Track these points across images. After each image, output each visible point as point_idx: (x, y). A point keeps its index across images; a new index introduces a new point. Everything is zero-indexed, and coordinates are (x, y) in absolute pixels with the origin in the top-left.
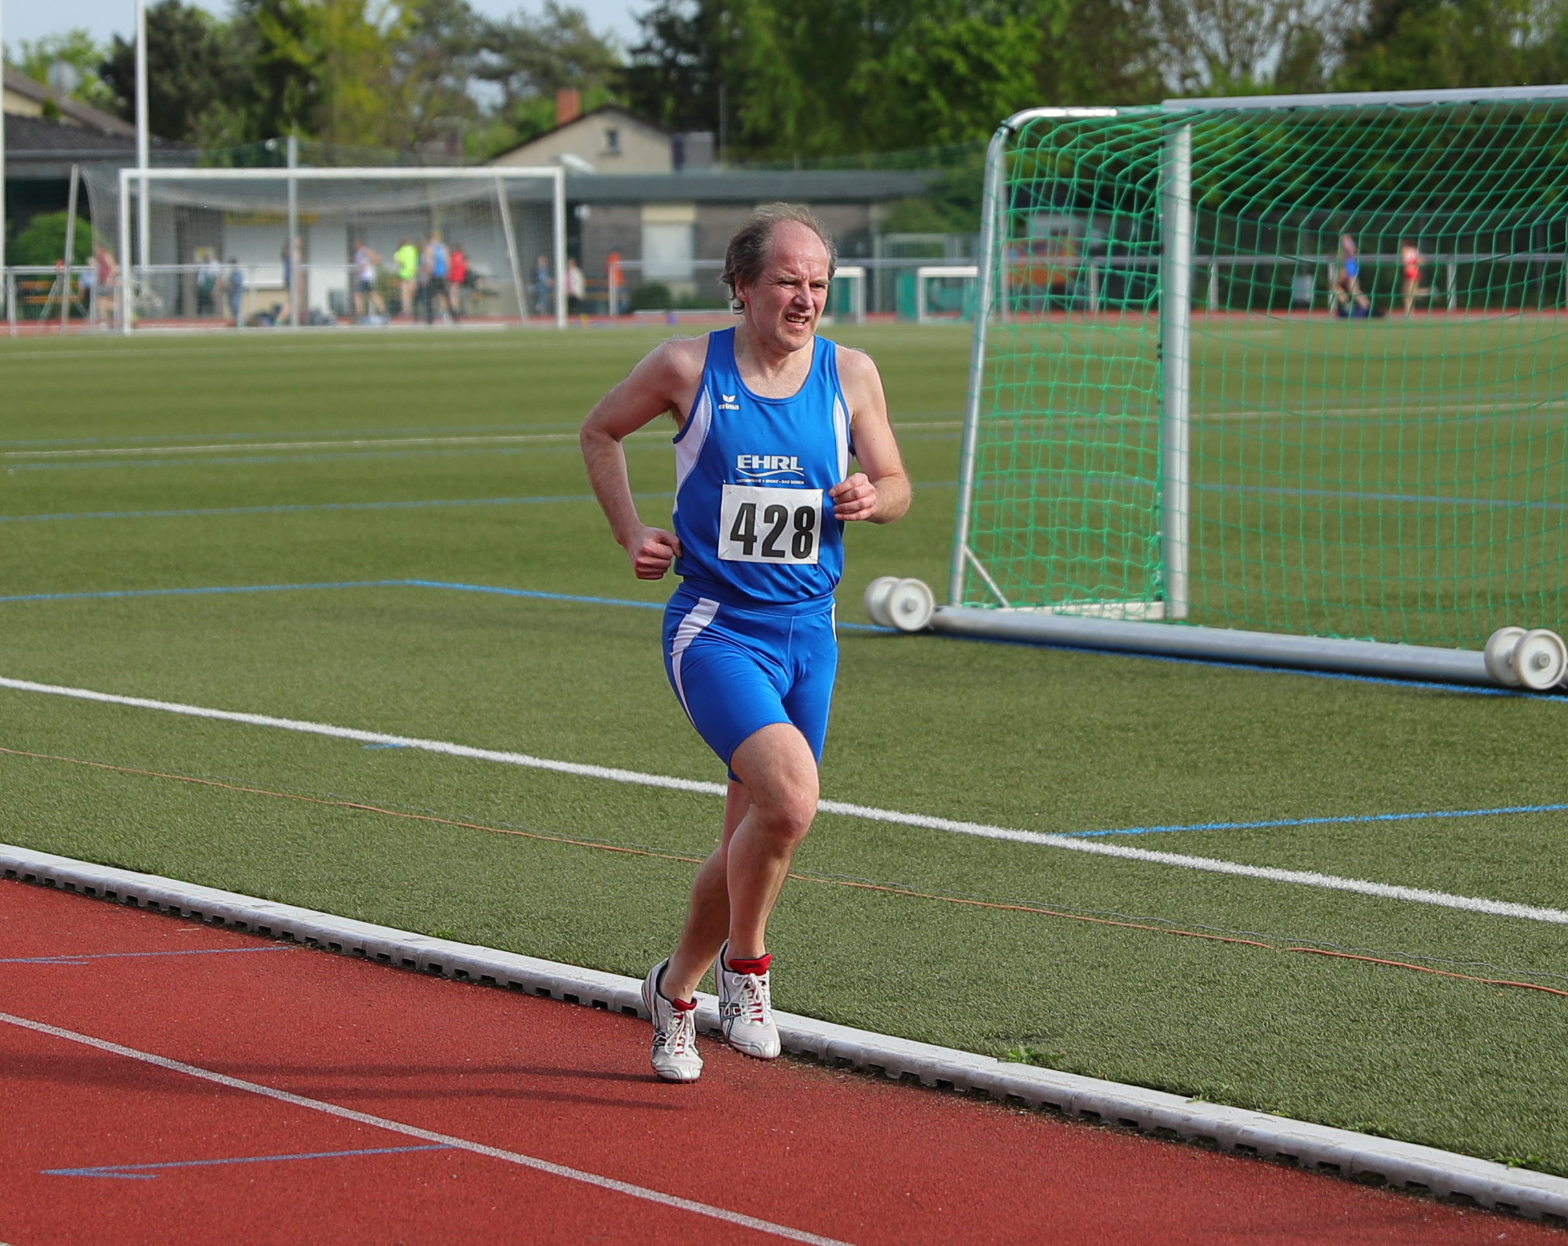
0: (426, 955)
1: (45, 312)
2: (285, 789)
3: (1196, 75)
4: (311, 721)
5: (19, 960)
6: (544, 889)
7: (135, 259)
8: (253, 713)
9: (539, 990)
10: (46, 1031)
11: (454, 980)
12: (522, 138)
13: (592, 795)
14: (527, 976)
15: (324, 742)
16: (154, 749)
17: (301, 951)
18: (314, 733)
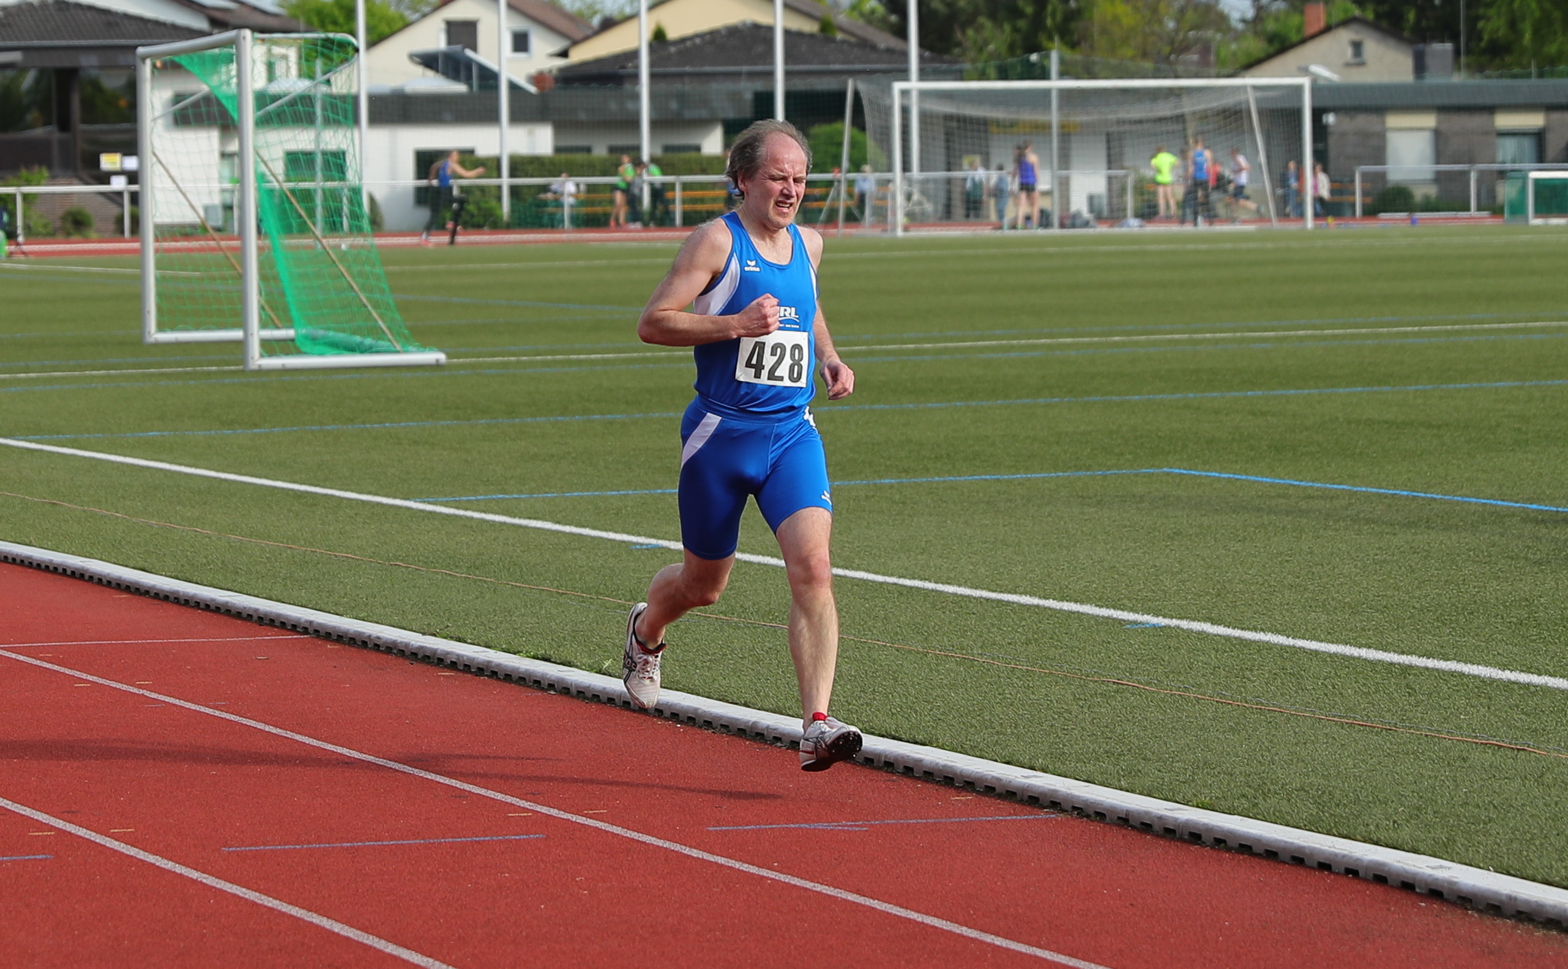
0: (1187, 824)
1: (823, 217)
2: (1052, 666)
4: (1076, 602)
5: (803, 826)
6: (1297, 762)
7: (906, 167)
8: (1021, 594)
9: (1293, 857)
10: (829, 893)
11: (1212, 848)
12: (1271, 50)
13: (1342, 673)
14: (1282, 844)
15: (1088, 622)
16: (928, 627)
17: (1067, 819)
18: (1078, 612)
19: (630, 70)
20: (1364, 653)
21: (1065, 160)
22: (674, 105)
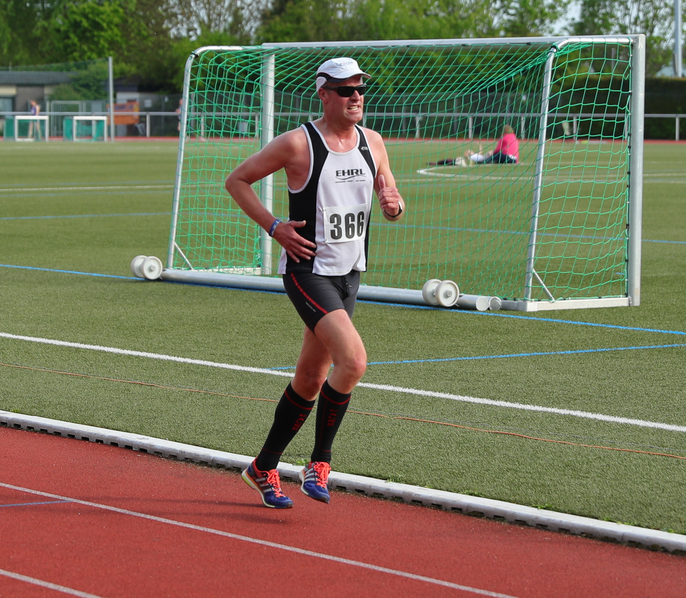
3: (195, 30)
6: (50, 391)
9: (69, 435)
11: (28, 431)
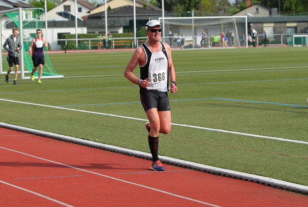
0: (218, 171)
2: (190, 139)
4: (196, 126)
6: (241, 158)
8: (184, 124)
9: (240, 178)
11: (223, 176)
13: (251, 140)
15: (198, 130)
17: (193, 171)
19: (103, 15)
20: (256, 136)
21: (195, 34)
22: (112, 23)
